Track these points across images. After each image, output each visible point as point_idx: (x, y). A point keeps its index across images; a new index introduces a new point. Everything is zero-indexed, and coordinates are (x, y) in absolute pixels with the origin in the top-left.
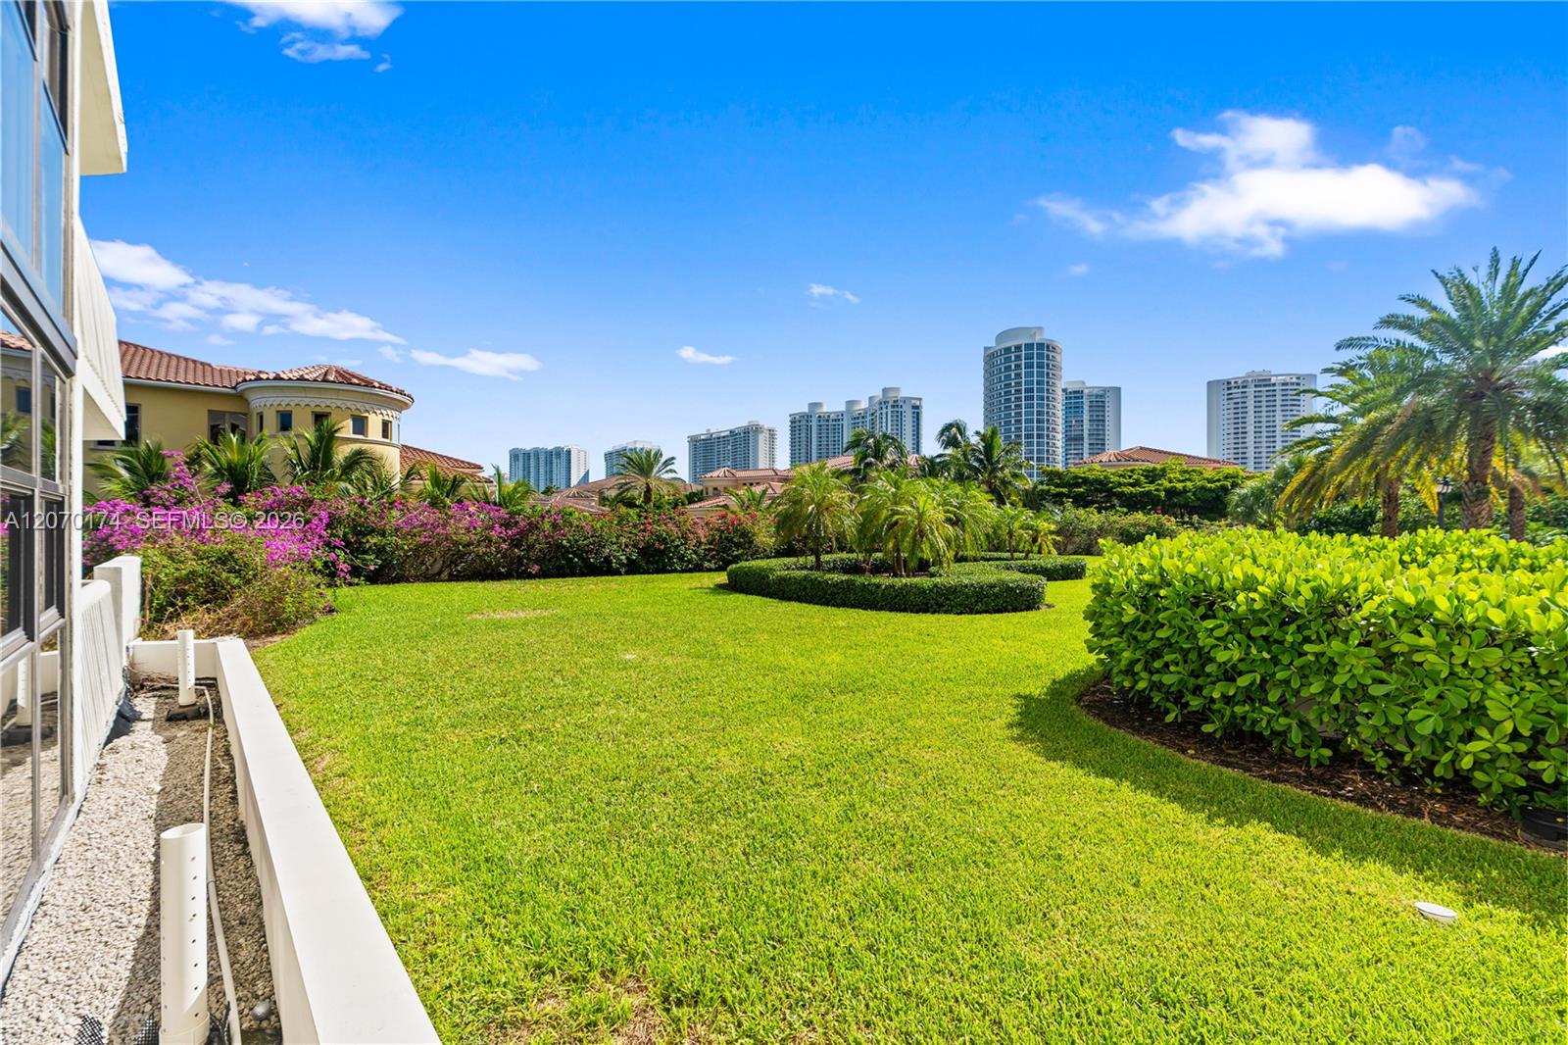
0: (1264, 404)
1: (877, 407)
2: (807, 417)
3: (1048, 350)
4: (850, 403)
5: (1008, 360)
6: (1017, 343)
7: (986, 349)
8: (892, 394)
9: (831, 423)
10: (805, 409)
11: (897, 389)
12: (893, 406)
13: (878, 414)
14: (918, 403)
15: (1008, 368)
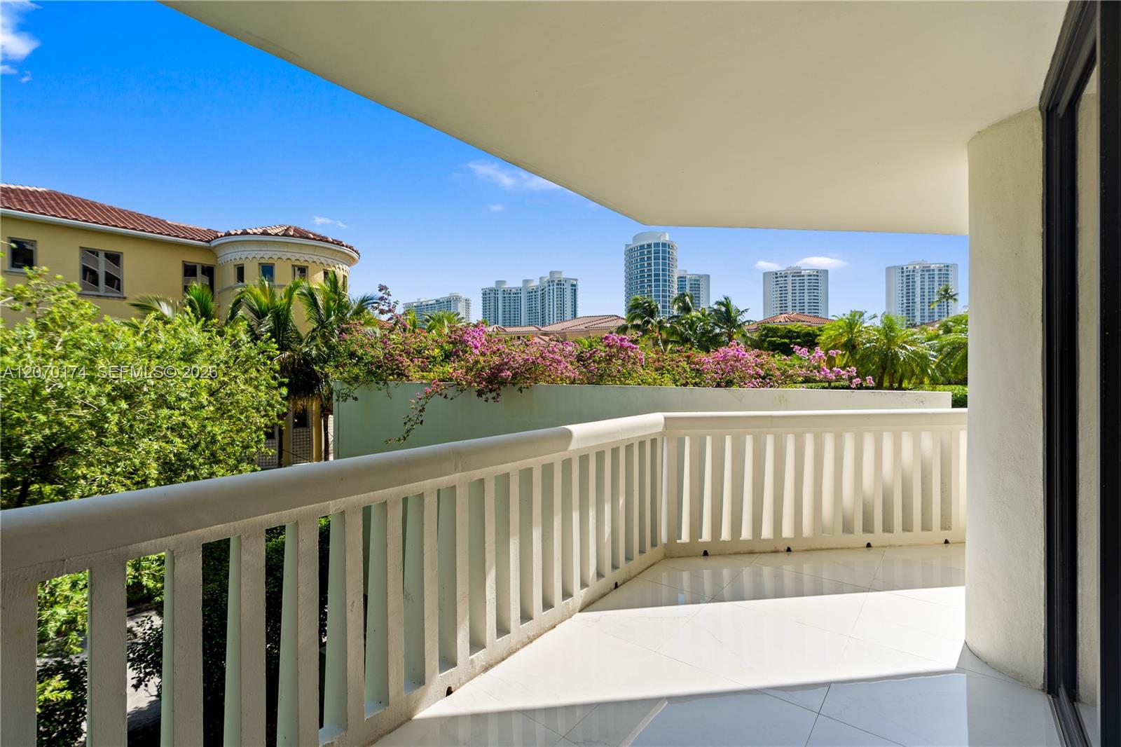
0: (797, 288)
1: (546, 285)
2: (495, 291)
3: (669, 248)
4: (526, 282)
5: (642, 254)
6: (649, 242)
7: (627, 246)
8: (557, 276)
9: (512, 295)
10: (493, 285)
11: (560, 272)
12: (558, 284)
13: (547, 289)
14: (575, 283)
15: (642, 260)
